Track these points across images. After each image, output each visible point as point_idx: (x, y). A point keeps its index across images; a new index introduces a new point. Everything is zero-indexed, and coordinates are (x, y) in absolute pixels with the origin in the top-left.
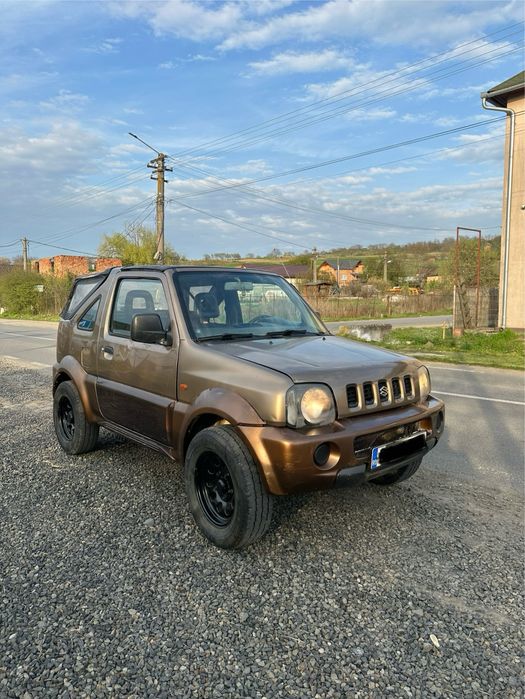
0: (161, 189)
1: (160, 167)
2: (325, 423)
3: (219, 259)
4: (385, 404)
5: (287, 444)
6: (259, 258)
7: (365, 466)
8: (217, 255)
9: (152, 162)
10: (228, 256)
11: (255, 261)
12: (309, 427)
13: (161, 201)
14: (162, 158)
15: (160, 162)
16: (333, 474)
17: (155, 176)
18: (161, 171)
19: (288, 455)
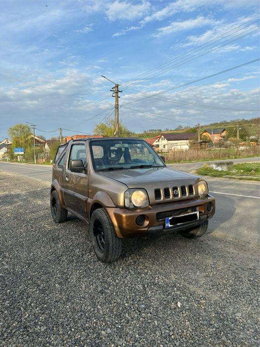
0: (117, 101)
1: (116, 90)
2: (144, 207)
3: (151, 132)
4: (176, 198)
5: (124, 215)
6: (171, 130)
7: (162, 226)
8: (150, 131)
9: (113, 88)
10: (156, 131)
11: (169, 132)
12: (136, 208)
13: (117, 107)
14: (117, 86)
15: (116, 88)
16: (146, 229)
17: (114, 95)
18: (117, 93)
19: (124, 220)
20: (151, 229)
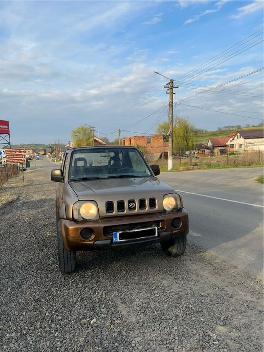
0: (172, 98)
1: (171, 86)
3: (228, 129)
4: (132, 212)
5: (71, 228)
6: (253, 127)
7: (110, 241)
8: (226, 127)
9: (167, 84)
10: (233, 127)
11: (250, 128)
12: (85, 221)
14: (172, 82)
16: (92, 243)
17: (169, 92)
18: (172, 89)
19: (71, 232)
20: (96, 243)
